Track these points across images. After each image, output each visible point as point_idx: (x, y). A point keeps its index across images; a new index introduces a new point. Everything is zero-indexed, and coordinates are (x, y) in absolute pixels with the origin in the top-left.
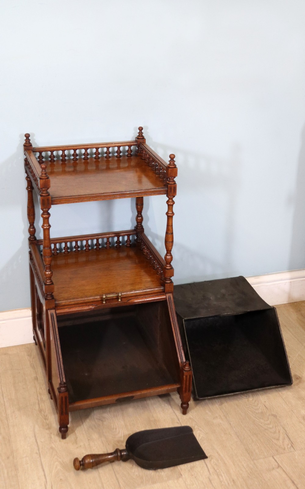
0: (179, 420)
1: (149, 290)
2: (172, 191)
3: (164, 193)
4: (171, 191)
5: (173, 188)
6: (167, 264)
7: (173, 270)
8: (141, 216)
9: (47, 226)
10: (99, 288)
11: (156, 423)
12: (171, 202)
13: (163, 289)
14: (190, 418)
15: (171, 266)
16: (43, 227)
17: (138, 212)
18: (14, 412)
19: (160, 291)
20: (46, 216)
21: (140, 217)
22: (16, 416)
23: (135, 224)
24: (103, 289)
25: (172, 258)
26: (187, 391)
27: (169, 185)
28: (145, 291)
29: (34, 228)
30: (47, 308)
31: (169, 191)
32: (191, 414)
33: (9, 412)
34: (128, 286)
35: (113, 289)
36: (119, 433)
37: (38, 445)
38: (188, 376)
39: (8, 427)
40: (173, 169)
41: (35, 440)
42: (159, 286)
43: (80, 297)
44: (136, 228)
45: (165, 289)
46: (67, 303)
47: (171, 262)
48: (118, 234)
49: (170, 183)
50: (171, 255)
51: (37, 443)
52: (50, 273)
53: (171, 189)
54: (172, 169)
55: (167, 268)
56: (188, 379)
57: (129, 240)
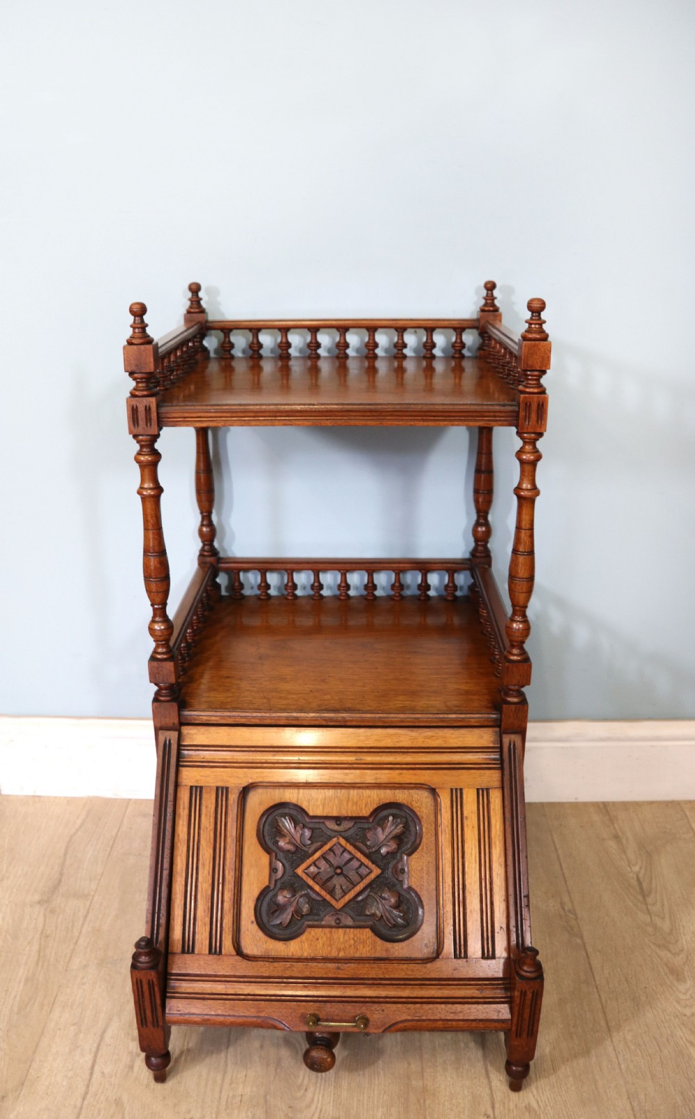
0: (493, 1108)
1: (454, 716)
2: (534, 416)
3: (505, 423)
4: (528, 417)
5: (534, 407)
6: (513, 646)
7: (530, 666)
8: (487, 524)
9: (150, 489)
10: (318, 691)
11: (425, 1101)
12: (529, 453)
13: (496, 720)
14: (528, 1108)
15: (523, 652)
16: (141, 490)
17: (479, 511)
18: (85, 967)
19: (486, 724)
20: (147, 457)
21: (481, 525)
22: (85, 980)
23: (472, 545)
24: (326, 695)
25: (527, 630)
26: (525, 1035)
27: (522, 395)
28: (441, 716)
29: (210, 524)
30: (158, 725)
31: (522, 414)
32: (535, 1092)
33: (76, 963)
34: (401, 698)
35: (354, 699)
36: (309, 1106)
37: (90, 1080)
38: (529, 995)
39: (53, 1004)
40: (537, 342)
41: (90, 1064)
42: (487, 708)
43: (254, 709)
44: (474, 553)
45: (501, 720)
46: (213, 718)
47: (523, 642)
48: (425, 567)
49: (528, 390)
50: (525, 621)
51: (91, 1074)
52: (162, 627)
53: (528, 406)
54: (533, 342)
55: (512, 658)
56: (528, 1002)
57: (451, 585)
